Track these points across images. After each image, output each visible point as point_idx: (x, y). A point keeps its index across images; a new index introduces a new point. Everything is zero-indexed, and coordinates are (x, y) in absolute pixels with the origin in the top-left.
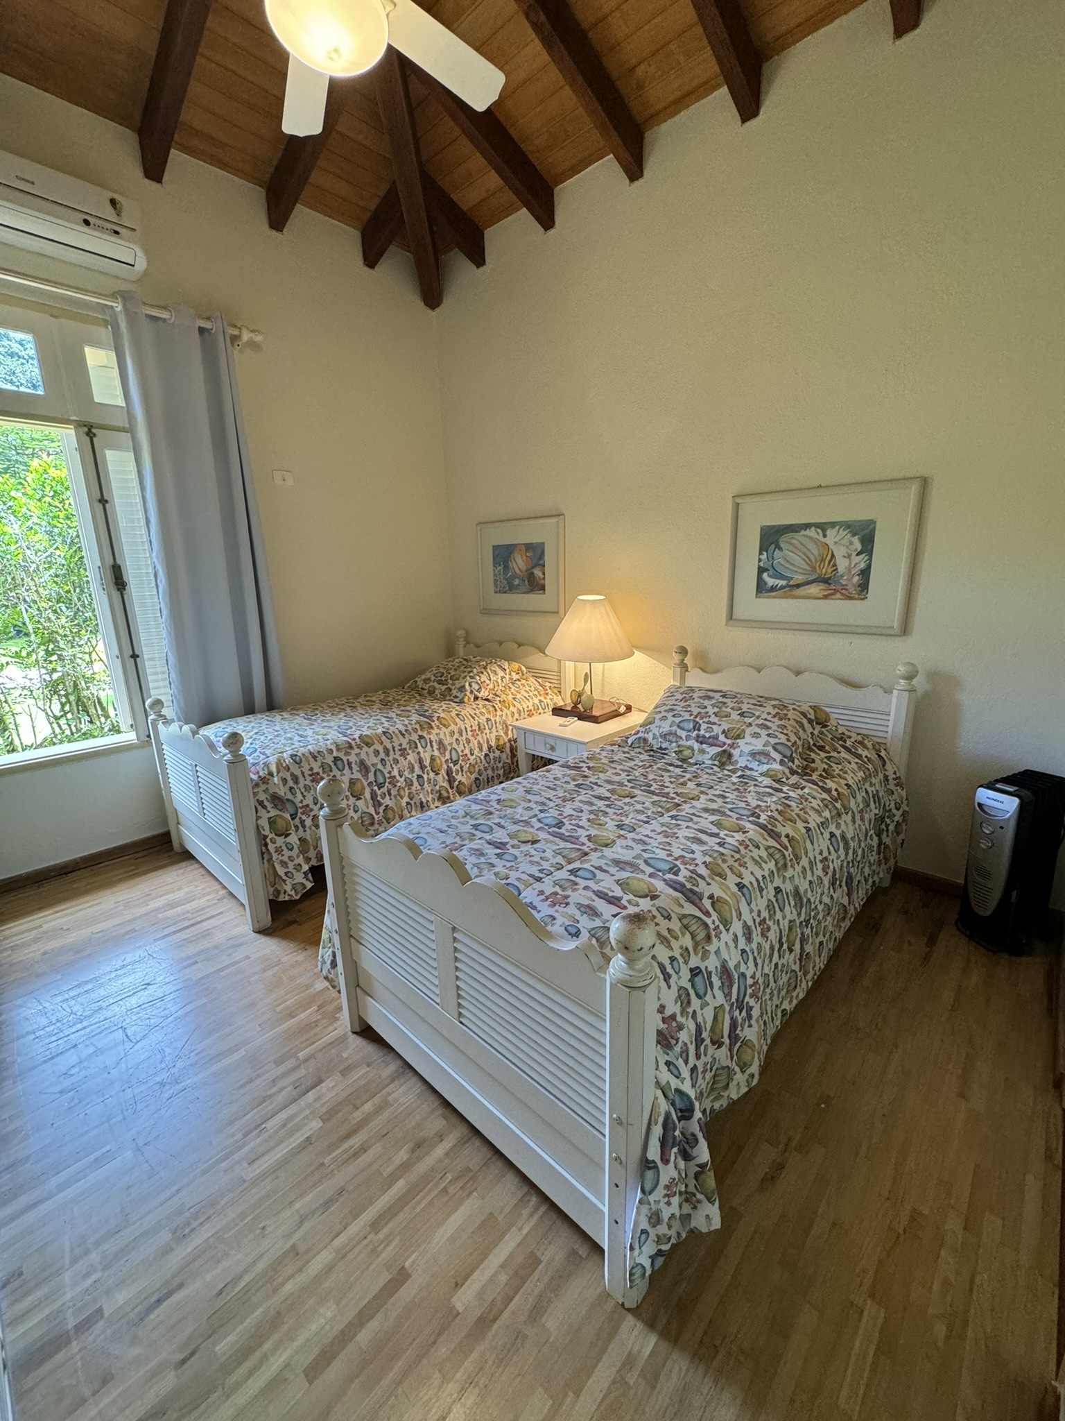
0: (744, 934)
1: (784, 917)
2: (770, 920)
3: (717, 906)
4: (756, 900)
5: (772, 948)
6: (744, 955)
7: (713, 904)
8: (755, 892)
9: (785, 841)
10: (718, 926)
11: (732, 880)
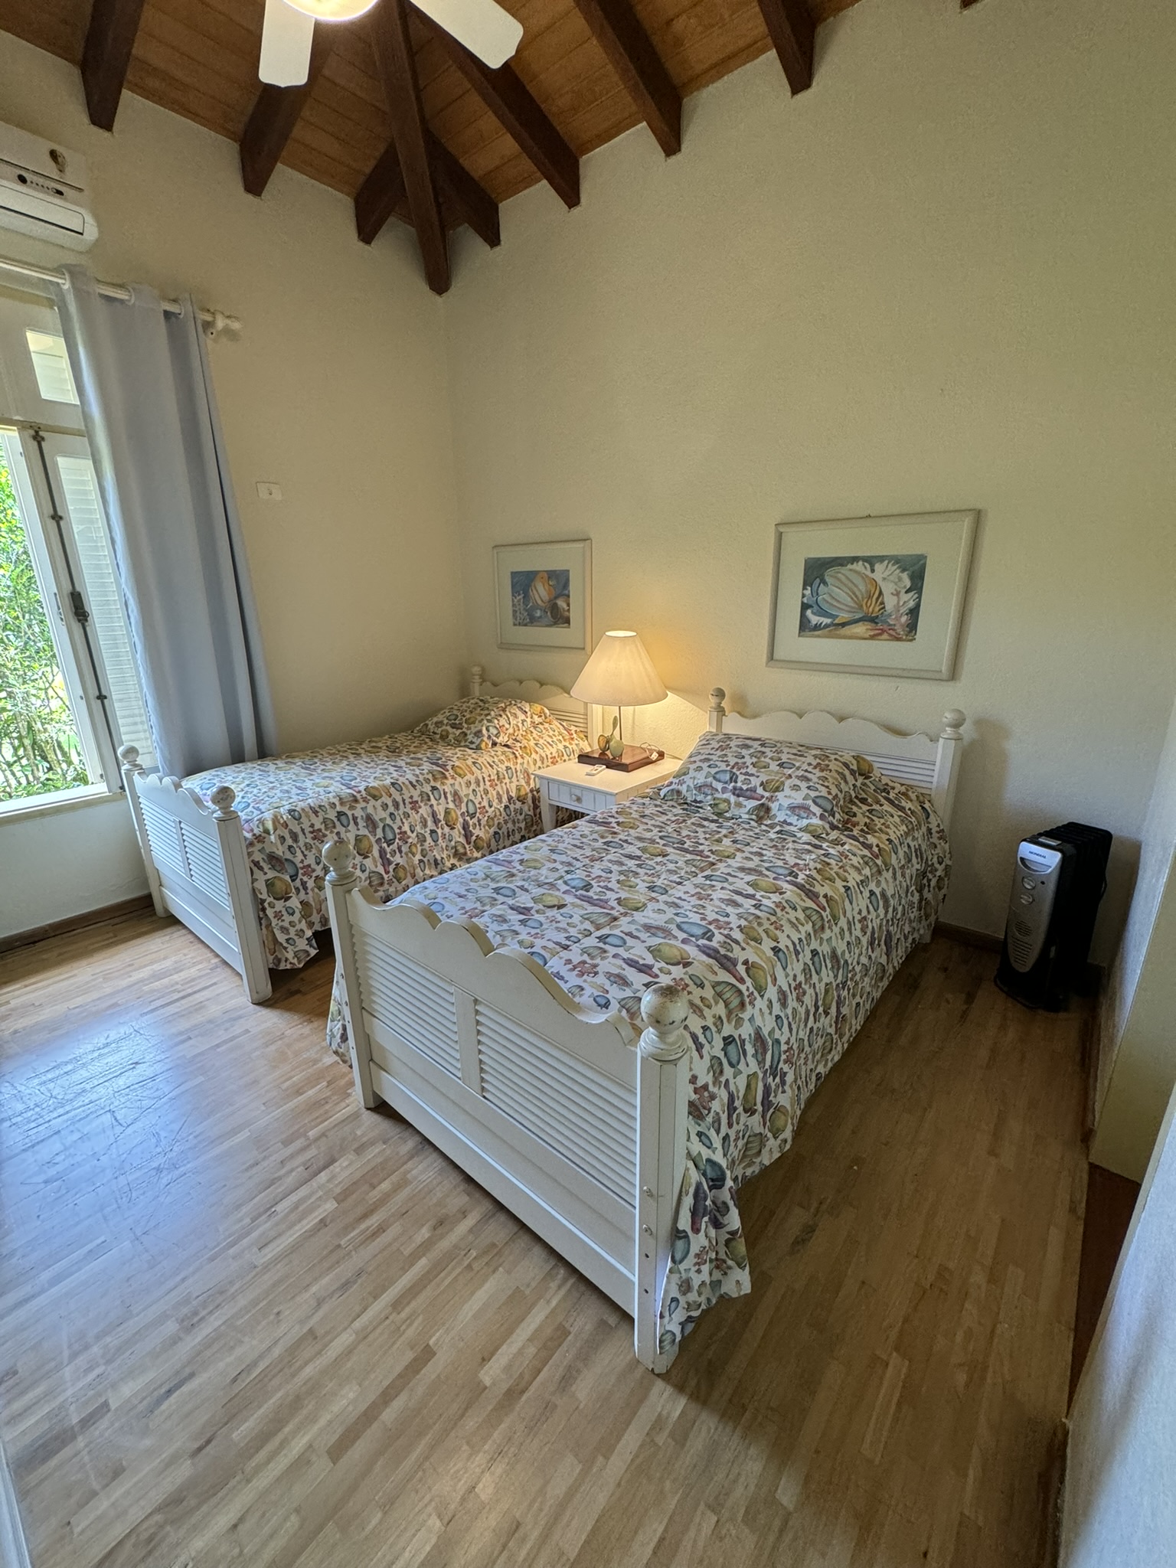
0: (779, 1000)
1: (820, 980)
2: (805, 984)
3: (751, 973)
4: (792, 964)
5: (807, 1012)
6: (779, 1021)
7: (747, 971)
8: (791, 957)
9: (823, 901)
10: (752, 993)
11: (767, 945)
